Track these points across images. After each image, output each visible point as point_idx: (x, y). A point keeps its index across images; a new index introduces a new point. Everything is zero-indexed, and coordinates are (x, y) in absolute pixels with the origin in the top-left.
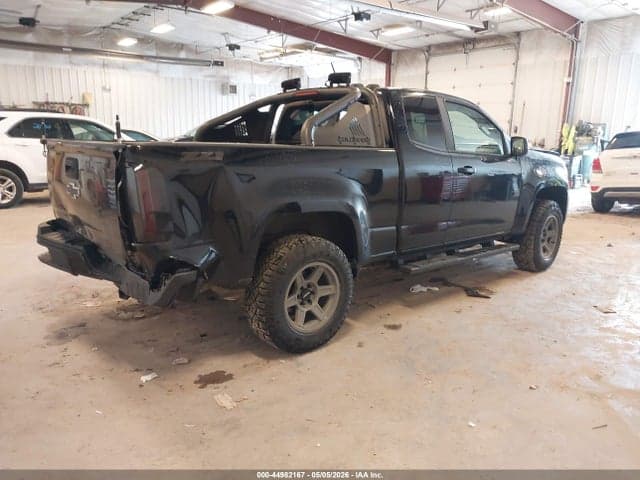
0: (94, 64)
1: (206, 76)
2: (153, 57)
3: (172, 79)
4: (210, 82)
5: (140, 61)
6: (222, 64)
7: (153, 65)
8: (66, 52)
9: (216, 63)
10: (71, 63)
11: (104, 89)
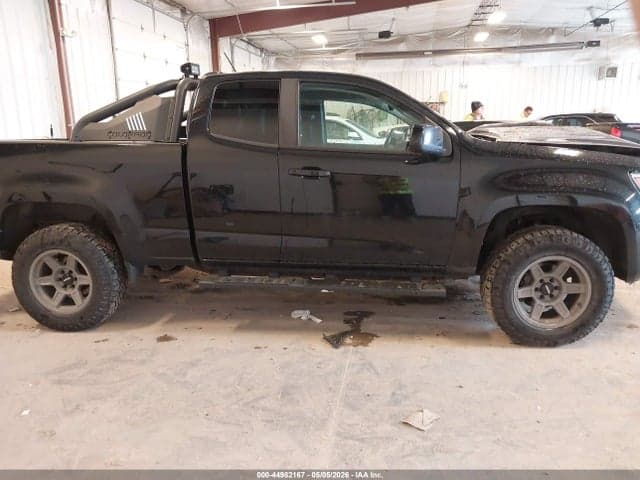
0: (455, 63)
1: (576, 61)
2: (515, 47)
3: (535, 68)
4: (583, 66)
5: (498, 54)
6: (598, 43)
7: (516, 56)
8: (428, 56)
9: (590, 44)
10: (435, 65)
11: (461, 86)
